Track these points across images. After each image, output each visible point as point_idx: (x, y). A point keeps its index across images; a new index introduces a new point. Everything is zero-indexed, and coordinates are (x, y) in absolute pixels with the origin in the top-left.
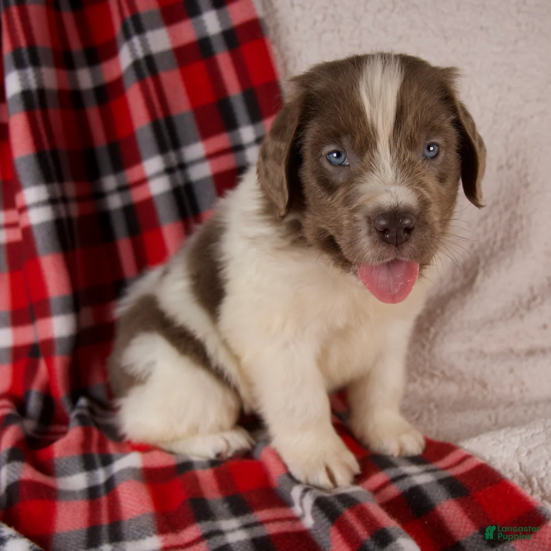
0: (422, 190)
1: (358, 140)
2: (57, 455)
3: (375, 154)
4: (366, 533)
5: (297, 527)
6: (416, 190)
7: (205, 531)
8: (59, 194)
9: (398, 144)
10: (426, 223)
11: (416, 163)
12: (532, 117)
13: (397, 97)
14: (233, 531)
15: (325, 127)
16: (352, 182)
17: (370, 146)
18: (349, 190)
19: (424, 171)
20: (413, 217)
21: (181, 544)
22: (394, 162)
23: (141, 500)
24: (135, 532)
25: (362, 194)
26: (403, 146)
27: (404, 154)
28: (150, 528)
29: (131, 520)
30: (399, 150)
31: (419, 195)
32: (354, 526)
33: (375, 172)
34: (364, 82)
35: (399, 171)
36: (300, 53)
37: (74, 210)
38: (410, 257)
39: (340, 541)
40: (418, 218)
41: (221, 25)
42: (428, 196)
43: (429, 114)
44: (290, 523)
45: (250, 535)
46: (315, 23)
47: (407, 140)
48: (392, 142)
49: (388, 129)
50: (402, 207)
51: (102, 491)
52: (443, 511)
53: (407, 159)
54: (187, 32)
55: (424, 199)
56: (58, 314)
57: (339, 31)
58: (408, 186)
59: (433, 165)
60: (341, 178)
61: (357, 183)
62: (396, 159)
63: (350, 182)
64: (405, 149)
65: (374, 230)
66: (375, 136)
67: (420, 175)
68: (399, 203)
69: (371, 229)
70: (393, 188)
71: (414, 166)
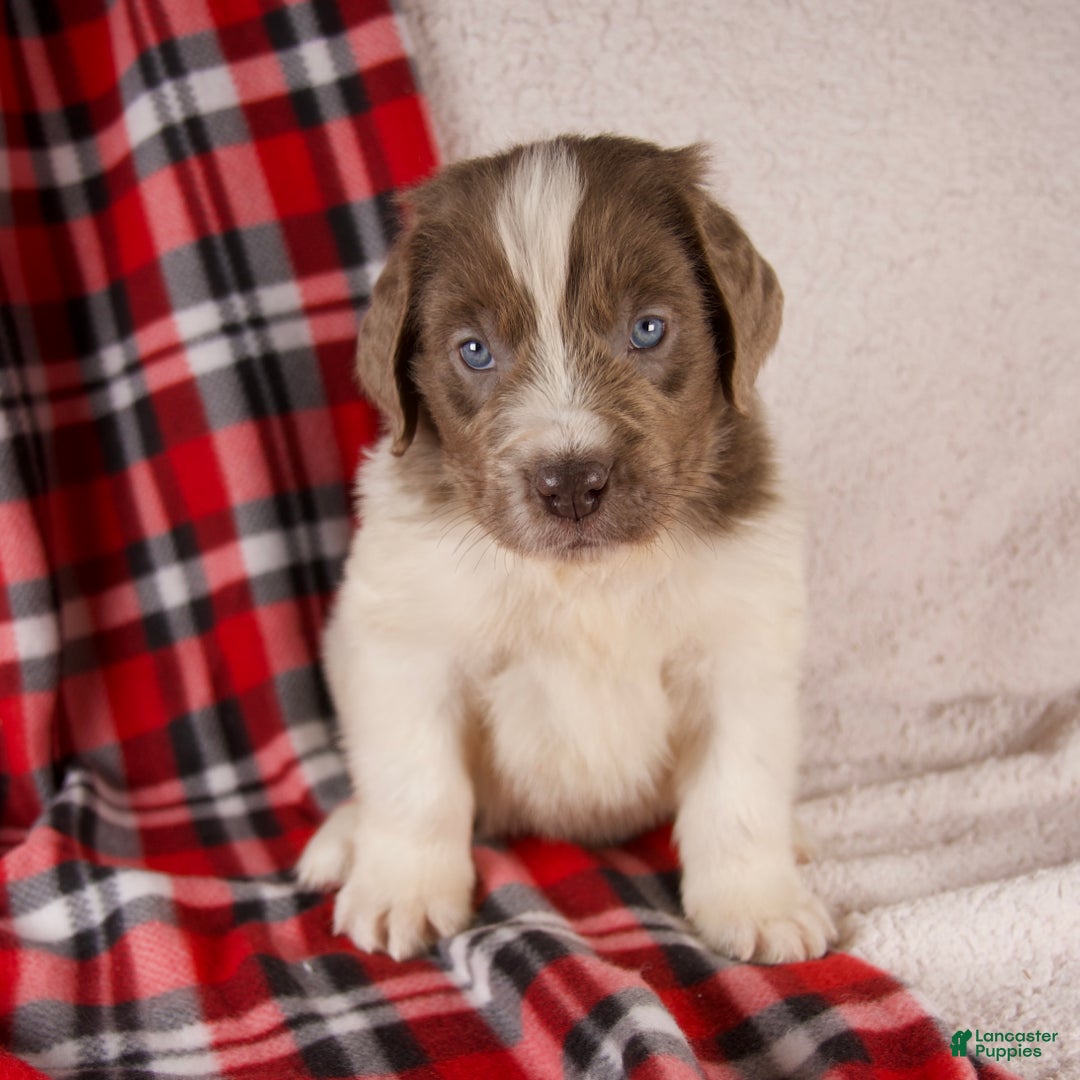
0: (622, 415)
1: (504, 318)
2: (11, 877)
3: (537, 345)
4: (580, 1008)
5: (455, 1004)
6: (609, 416)
7: (289, 1014)
8: (16, 389)
9: (575, 322)
11: (611, 360)
12: (911, 259)
13: (572, 231)
14: (339, 1014)
16: (498, 404)
17: (525, 327)
18: (495, 416)
19: (626, 376)
20: (602, 470)
21: (247, 1036)
22: (570, 357)
23: (172, 961)
24: (163, 1019)
25: (516, 427)
26: (582, 325)
27: (588, 343)
28: (189, 1010)
29: (153, 998)
30: (578, 336)
31: (615, 426)
32: (559, 997)
33: (536, 381)
34: (506, 205)
35: (579, 377)
36: (477, 127)
37: (45, 417)
39: (536, 1025)
40: (614, 468)
41: (336, 68)
42: (634, 424)
43: (635, 263)
44: (441, 997)
45: (371, 1021)
46: (506, 69)
47: (589, 315)
48: (565, 319)
49: (555, 293)
50: (581, 452)
51: (101, 941)
53: (593, 353)
54: (269, 76)
55: (626, 431)
56: (24, 615)
57: (552, 86)
58: (594, 409)
59: (653, 360)
60: (483, 394)
61: (506, 404)
62: (574, 352)
63: (496, 404)
64: (588, 331)
65: (536, 493)
66: (531, 306)
67: (620, 384)
68: (575, 446)
69: (529, 491)
70: (565, 417)
71: (607, 367)
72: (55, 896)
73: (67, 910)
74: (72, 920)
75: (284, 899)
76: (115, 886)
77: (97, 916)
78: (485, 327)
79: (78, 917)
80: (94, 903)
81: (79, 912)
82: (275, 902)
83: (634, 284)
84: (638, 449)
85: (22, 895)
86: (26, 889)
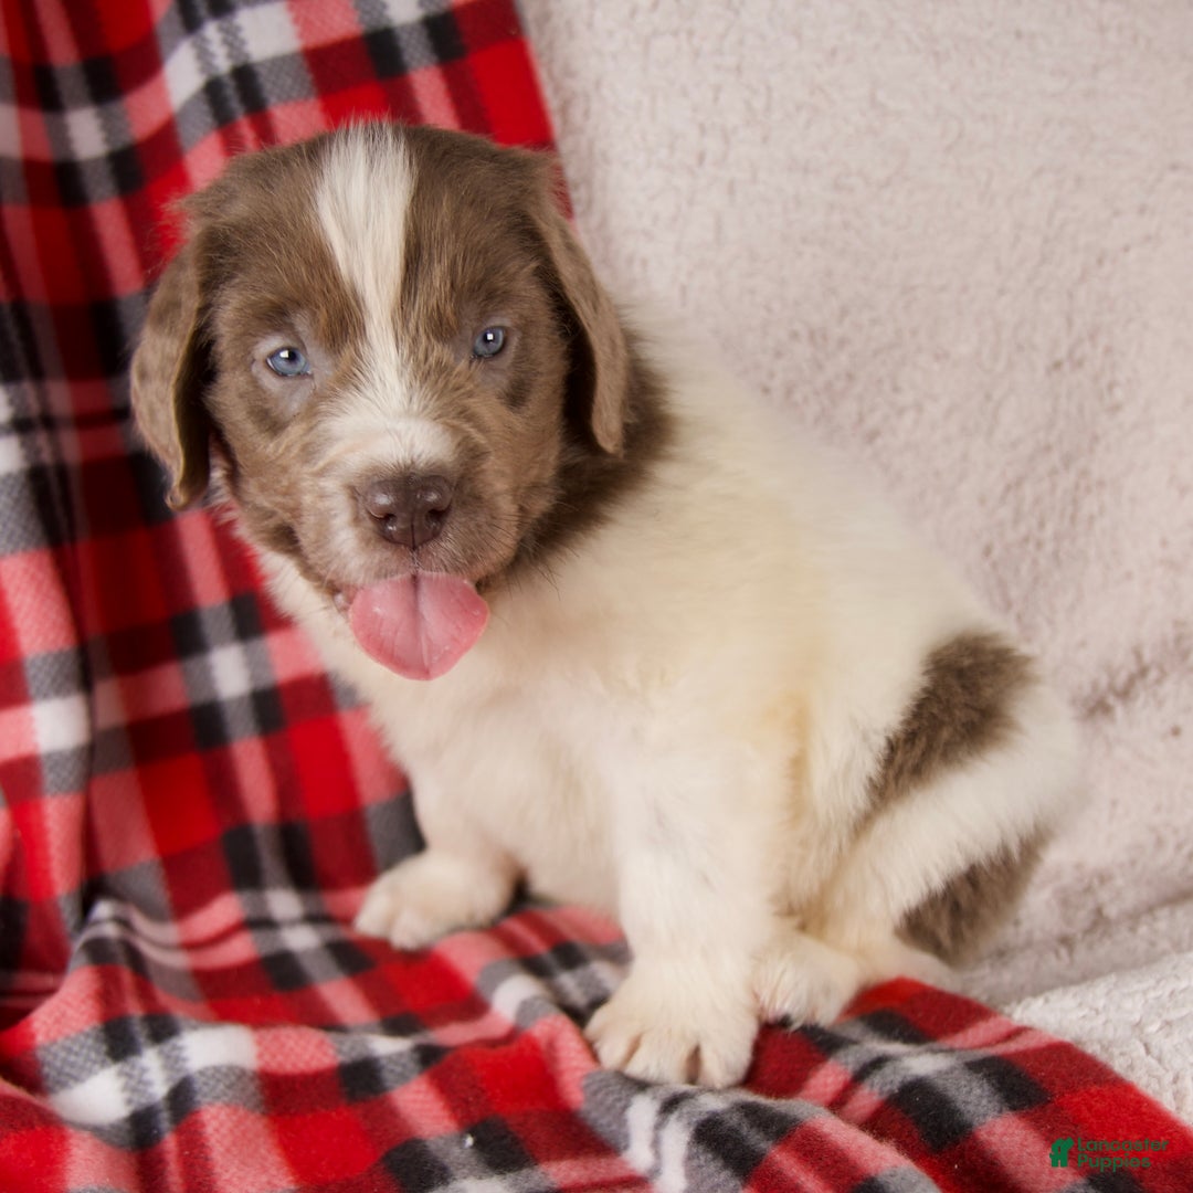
0: (467, 427)
1: (323, 320)
2: (40, 1039)
3: (364, 350)
6: (453, 426)
8: (34, 409)
9: (412, 326)
10: (478, 498)
11: (453, 369)
13: (406, 224)
15: (253, 298)
16: (315, 414)
17: (351, 331)
18: (311, 429)
19: (472, 386)
20: (446, 488)
22: (405, 364)
25: (338, 439)
26: (421, 330)
27: (427, 350)
30: (415, 341)
31: (459, 438)
33: (362, 388)
34: (328, 193)
35: (417, 384)
37: (72, 447)
38: (446, 570)
40: (459, 487)
41: (422, 3)
42: (479, 438)
43: (480, 264)
46: (634, 12)
47: (430, 318)
48: (400, 324)
49: (388, 292)
50: (422, 465)
51: (164, 1121)
52: (994, 1139)
53: (432, 360)
55: (471, 446)
56: (46, 696)
57: (691, 33)
58: (435, 419)
59: (494, 370)
60: (295, 405)
61: (327, 414)
62: (409, 359)
63: (311, 412)
64: (428, 337)
65: (366, 515)
66: (360, 310)
67: (464, 394)
68: (415, 457)
69: (357, 513)
70: (401, 426)
71: (449, 374)
72: (103, 1064)
73: (119, 1083)
74: (127, 1095)
75: (400, 1055)
76: (181, 1048)
77: (159, 1089)
78: (300, 329)
79: (134, 1090)
80: (154, 1072)
81: (135, 1085)
82: (390, 1058)
83: (479, 288)
84: (484, 467)
85: (58, 1064)
86: (63, 1054)
